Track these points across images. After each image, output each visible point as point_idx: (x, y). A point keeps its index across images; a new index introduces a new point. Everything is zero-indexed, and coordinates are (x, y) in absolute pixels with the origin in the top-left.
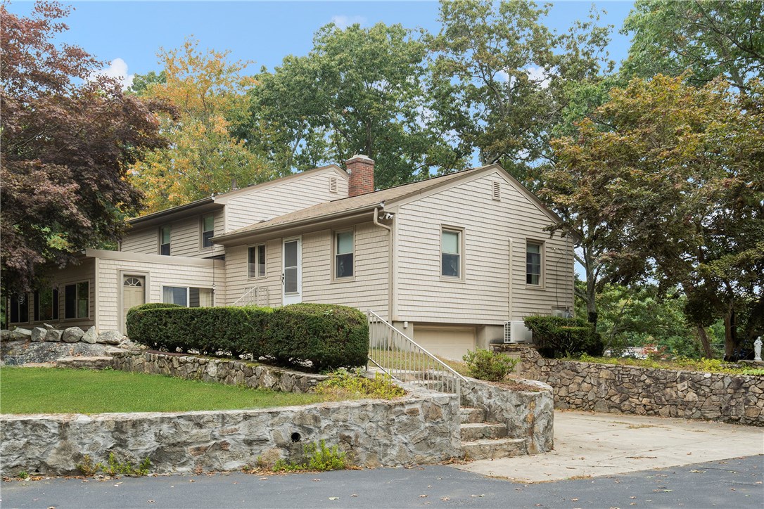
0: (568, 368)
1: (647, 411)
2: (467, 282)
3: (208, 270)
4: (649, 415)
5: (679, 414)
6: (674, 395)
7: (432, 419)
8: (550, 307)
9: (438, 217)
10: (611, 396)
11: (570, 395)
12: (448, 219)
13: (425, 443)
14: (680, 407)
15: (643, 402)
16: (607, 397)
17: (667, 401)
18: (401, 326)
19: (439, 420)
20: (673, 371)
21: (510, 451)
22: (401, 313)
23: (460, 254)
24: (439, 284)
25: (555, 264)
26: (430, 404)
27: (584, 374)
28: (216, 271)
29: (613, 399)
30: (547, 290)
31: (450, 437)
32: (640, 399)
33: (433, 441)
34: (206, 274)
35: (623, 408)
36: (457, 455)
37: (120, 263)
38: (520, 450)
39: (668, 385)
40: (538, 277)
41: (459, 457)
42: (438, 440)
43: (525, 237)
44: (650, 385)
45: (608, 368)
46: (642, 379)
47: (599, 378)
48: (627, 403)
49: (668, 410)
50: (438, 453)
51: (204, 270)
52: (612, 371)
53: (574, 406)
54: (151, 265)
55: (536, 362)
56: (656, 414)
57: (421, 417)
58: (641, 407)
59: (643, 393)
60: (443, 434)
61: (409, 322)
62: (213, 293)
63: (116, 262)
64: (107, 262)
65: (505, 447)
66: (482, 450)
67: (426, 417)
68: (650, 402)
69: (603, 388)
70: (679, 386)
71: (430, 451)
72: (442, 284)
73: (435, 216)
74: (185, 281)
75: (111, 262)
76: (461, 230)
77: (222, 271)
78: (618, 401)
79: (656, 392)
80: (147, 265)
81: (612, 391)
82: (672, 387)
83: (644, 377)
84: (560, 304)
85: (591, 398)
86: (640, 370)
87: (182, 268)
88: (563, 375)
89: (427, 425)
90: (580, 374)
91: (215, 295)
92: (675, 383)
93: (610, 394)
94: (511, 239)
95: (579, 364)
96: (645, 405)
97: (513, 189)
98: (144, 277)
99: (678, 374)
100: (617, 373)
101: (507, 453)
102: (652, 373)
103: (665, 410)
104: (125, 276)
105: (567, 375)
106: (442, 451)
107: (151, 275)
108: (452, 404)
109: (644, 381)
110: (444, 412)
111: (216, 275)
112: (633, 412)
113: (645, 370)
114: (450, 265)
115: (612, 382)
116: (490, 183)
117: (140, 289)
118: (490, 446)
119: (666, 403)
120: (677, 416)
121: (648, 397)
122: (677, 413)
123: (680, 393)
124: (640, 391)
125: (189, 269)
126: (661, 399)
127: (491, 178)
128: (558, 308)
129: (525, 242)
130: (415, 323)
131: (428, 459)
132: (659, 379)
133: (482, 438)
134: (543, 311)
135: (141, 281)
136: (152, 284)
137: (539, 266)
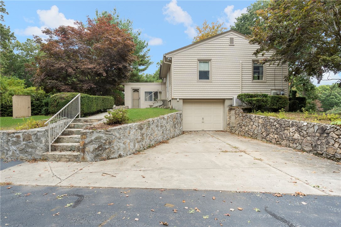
0: (249, 117)
1: (277, 142)
2: (213, 81)
3: (160, 86)
4: (277, 144)
5: (290, 146)
6: (289, 135)
7: (27, 140)
8: (270, 90)
9: (196, 56)
10: (263, 132)
11: (249, 130)
12: (200, 56)
13: (22, 151)
14: (291, 142)
15: (275, 137)
16: (261, 132)
17: (285, 137)
19: (31, 141)
20: (288, 121)
21: (70, 159)
23: (210, 70)
24: (196, 83)
25: (274, 70)
26: (26, 134)
27: (254, 120)
28: (162, 86)
29: (264, 134)
30: (268, 82)
31: (36, 149)
32: (274, 135)
33: (27, 150)
34: (159, 87)
35: (267, 139)
36: (39, 158)
37: (132, 86)
38: (76, 159)
39: (286, 128)
40: (262, 77)
41: (40, 159)
42: (30, 150)
43: (251, 59)
44: (278, 128)
45: (262, 118)
46: (275, 124)
47: (259, 123)
48: (268, 136)
49: (285, 143)
50: (30, 156)
51: (159, 86)
52: (263, 119)
53: (250, 136)
54: (141, 86)
55: (239, 115)
56: (280, 144)
57: (21, 139)
58: (274, 139)
59: (275, 132)
60: (32, 148)
62: (161, 93)
63: (131, 86)
64: (128, 86)
65: (67, 156)
66: (54, 157)
67: (24, 140)
68: (278, 137)
69: (260, 128)
70: (291, 129)
71: (26, 155)
72: (198, 83)
73: (194, 56)
74: (152, 90)
75: (129, 86)
76: (210, 60)
77: (165, 86)
78: (265, 135)
79: (280, 132)
80: (140, 86)
81: (263, 130)
82: (288, 130)
83: (275, 123)
85: (256, 133)
86: (274, 119)
87: (151, 86)
88: (247, 121)
89: (24, 143)
90: (252, 121)
91: (162, 94)
92: (289, 128)
93: (262, 131)
94: (241, 61)
95: (252, 115)
96: (275, 139)
97: (243, 39)
98: (139, 89)
99: (291, 123)
100: (265, 121)
101: (68, 160)
102: (279, 121)
103: (284, 143)
104: (133, 89)
105: (248, 121)
106: (32, 155)
107: (141, 89)
108: (39, 134)
109: (275, 126)
110: (33, 138)
111: (162, 87)
112: (271, 142)
113: (276, 119)
114: (204, 75)
115: (263, 125)
116: (228, 38)
117: (138, 93)
118: (59, 155)
119: (285, 139)
120: (289, 147)
121: (277, 134)
122: (289, 145)
123: (291, 133)
124: (274, 131)
125: (153, 86)
126: (282, 136)
127: (228, 36)
128: (275, 90)
129: (251, 61)
131: (25, 158)
132: (282, 125)
133: (70, 150)
134: (259, 92)
135: (138, 90)
136: (141, 91)
137: (263, 72)
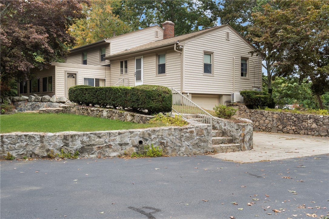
0: (259, 113)
1: (294, 132)
2: (215, 76)
3: (103, 71)
4: (295, 134)
5: (309, 134)
6: (307, 125)
7: (200, 135)
9: (202, 47)
10: (278, 126)
11: (260, 125)
12: (206, 48)
13: (197, 145)
14: (309, 131)
15: (293, 128)
16: (277, 126)
17: (303, 128)
18: (186, 95)
19: (203, 135)
20: (306, 115)
21: (234, 149)
22: (186, 89)
23: (212, 63)
24: (202, 77)
25: (254, 68)
26: (199, 128)
27: (267, 116)
28: (106, 71)
29: (279, 127)
30: (250, 79)
31: (207, 143)
32: (291, 127)
33: (200, 144)
34: (102, 73)
35: (284, 131)
36: (211, 151)
37: (66, 68)
38: (238, 148)
39: (304, 121)
40: (246, 74)
41: (212, 151)
42: (202, 144)
43: (240, 56)
44: (296, 121)
45: (277, 113)
46: (292, 118)
47: (273, 117)
48: (285, 128)
49: (304, 132)
50: (203, 150)
51: (101, 71)
52: (279, 114)
53: (262, 130)
54: (79, 69)
55: (245, 111)
56: (298, 133)
57: (195, 134)
58: (292, 130)
59: (293, 124)
60: (204, 142)
61: (189, 93)
62: (105, 81)
63: (64, 68)
64: (60, 67)
65: (232, 147)
66: (221, 149)
67: (197, 134)
68: (296, 128)
69: (275, 122)
70: (309, 121)
71: (199, 149)
72: (204, 77)
73: (201, 47)
74: (93, 76)
75: (62, 68)
76: (212, 53)
77: (109, 72)
78: (281, 128)
79: (298, 124)
80: (77, 69)
81: (279, 124)
82: (306, 122)
83: (293, 117)
84: (256, 85)
85: (269, 127)
86: (291, 114)
87: (92, 70)
88: (257, 116)
89: (198, 137)
90: (265, 116)
91: (106, 82)
92: (307, 120)
93: (278, 125)
94: (234, 57)
95: (264, 111)
96: (293, 130)
97: (235, 35)
98: (76, 74)
99: (308, 116)
100: (281, 115)
101: (233, 150)
102: (296, 115)
103: (302, 132)
104: (68, 73)
105: (259, 116)
106: (204, 149)
107: (79, 73)
108: (209, 128)
109: (293, 119)
110: (205, 132)
111: (106, 73)
112: (288, 133)
113: (293, 114)
114: (207, 68)
115: (279, 119)
116: (225, 33)
117: (74, 79)
118: (225, 147)
119: (303, 129)
120: (308, 134)
121: (295, 126)
122: (308, 133)
123: (309, 124)
124: (291, 124)
125: (95, 70)
126: (301, 127)
127: (225, 30)
128: (255, 87)
129: (240, 58)
130: (192, 94)
131: (198, 152)
132: (300, 118)
133: (221, 143)
134: (248, 88)
135: (74, 75)
136: (79, 77)
137: (247, 69)
